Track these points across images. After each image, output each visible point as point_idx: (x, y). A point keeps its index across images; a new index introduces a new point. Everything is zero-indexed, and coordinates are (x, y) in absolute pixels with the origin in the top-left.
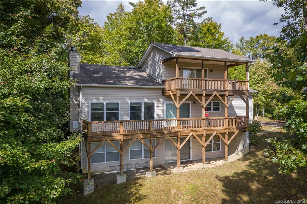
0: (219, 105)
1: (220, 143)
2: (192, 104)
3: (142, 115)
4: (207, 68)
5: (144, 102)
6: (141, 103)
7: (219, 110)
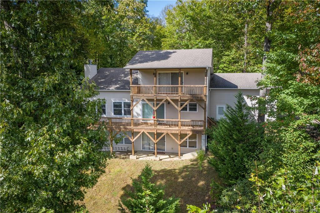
0: (196, 106)
1: (197, 141)
2: (166, 104)
3: (123, 112)
4: (183, 71)
5: (124, 102)
6: (121, 102)
7: (196, 111)
